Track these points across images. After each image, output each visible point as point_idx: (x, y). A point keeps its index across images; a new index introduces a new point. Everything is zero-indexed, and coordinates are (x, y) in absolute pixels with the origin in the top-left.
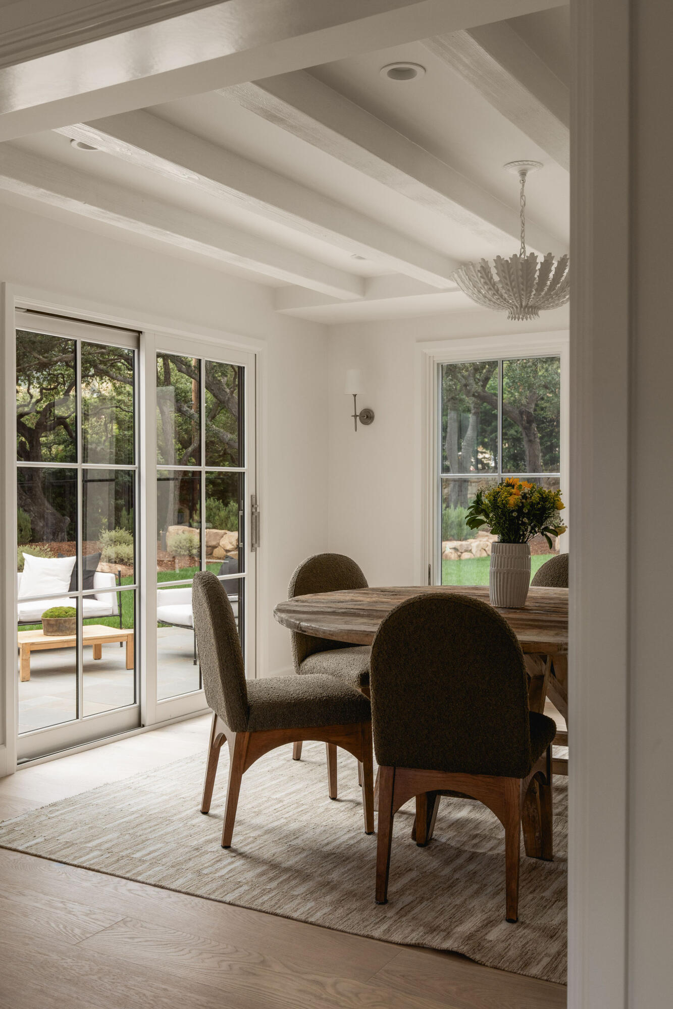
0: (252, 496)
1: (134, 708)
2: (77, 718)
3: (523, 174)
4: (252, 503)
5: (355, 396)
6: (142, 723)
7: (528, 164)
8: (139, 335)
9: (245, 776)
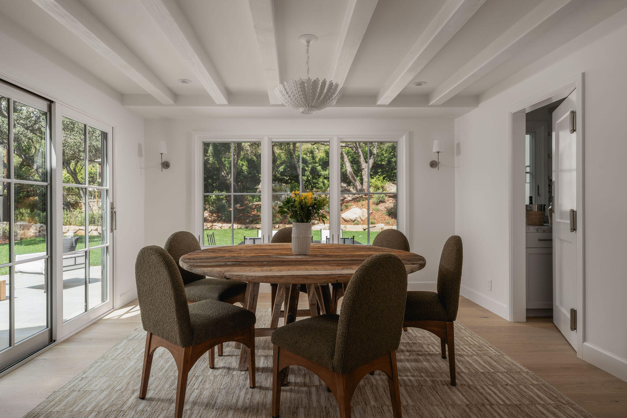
0: (111, 203)
1: (46, 331)
2: (10, 345)
3: (308, 42)
4: (111, 206)
5: (162, 154)
6: (53, 339)
7: (311, 37)
8: (51, 103)
9: (190, 373)
